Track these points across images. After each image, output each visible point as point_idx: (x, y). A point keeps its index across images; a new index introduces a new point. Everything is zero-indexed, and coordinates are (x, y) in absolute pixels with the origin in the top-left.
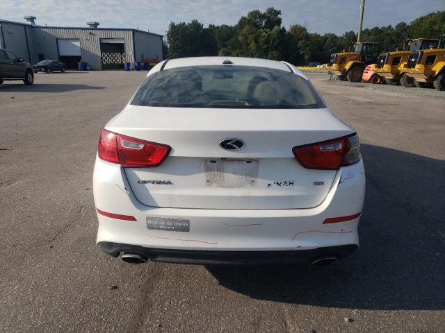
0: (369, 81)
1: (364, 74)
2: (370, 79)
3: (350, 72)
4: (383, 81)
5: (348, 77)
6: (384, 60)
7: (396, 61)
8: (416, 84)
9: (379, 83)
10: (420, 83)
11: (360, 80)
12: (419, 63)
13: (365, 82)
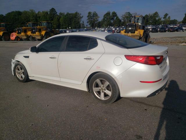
0: (15, 40)
1: (11, 37)
2: (15, 39)
3: (3, 37)
4: (21, 40)
5: (2, 39)
6: (20, 31)
7: (25, 31)
8: (36, 40)
9: (19, 41)
10: (38, 39)
11: (9, 40)
12: (37, 32)
13: (12, 40)
